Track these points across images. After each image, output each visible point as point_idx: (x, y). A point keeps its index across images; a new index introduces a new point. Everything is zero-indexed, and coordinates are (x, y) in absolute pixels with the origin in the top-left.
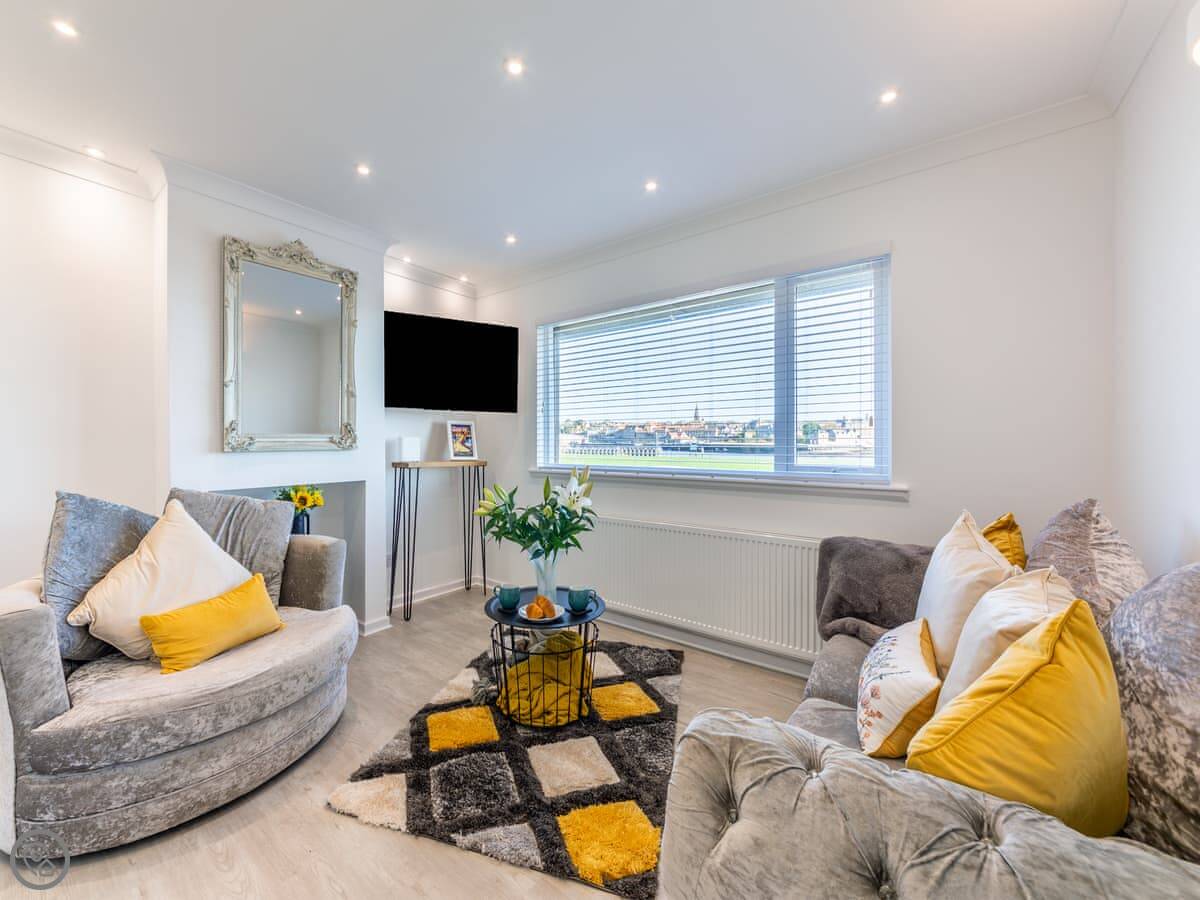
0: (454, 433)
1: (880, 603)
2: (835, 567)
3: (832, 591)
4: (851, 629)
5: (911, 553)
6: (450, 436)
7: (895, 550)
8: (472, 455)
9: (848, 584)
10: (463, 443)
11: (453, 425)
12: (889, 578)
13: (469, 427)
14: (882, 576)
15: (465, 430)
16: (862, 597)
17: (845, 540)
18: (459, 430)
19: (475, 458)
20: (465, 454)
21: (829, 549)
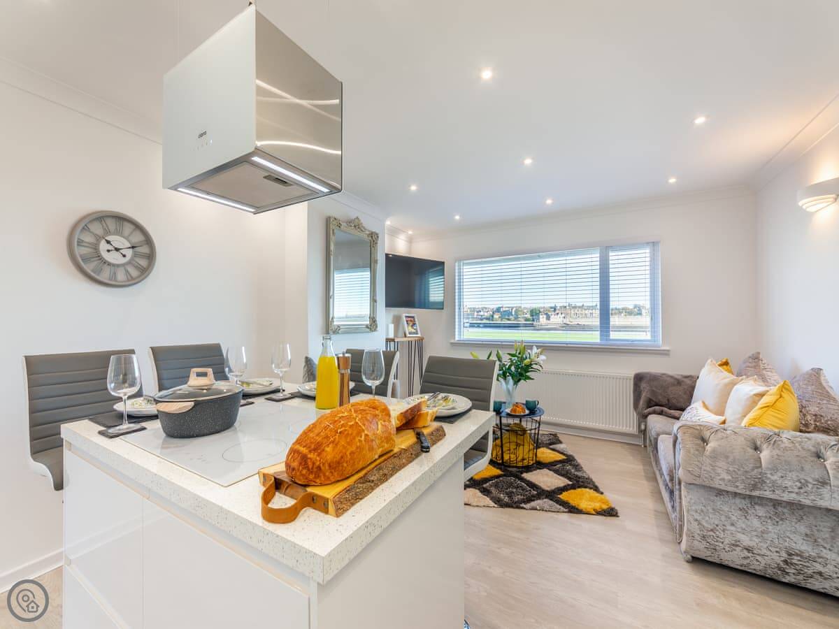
0: (407, 321)
1: (668, 400)
2: (643, 385)
3: (645, 396)
4: (659, 411)
5: (679, 377)
6: (405, 322)
7: (672, 377)
8: (417, 334)
9: (653, 392)
10: (412, 326)
11: (406, 317)
12: (670, 389)
13: (413, 317)
14: (668, 387)
15: (412, 319)
16: (660, 397)
17: (648, 373)
18: (409, 319)
19: (419, 335)
20: (414, 333)
21: (639, 378)
